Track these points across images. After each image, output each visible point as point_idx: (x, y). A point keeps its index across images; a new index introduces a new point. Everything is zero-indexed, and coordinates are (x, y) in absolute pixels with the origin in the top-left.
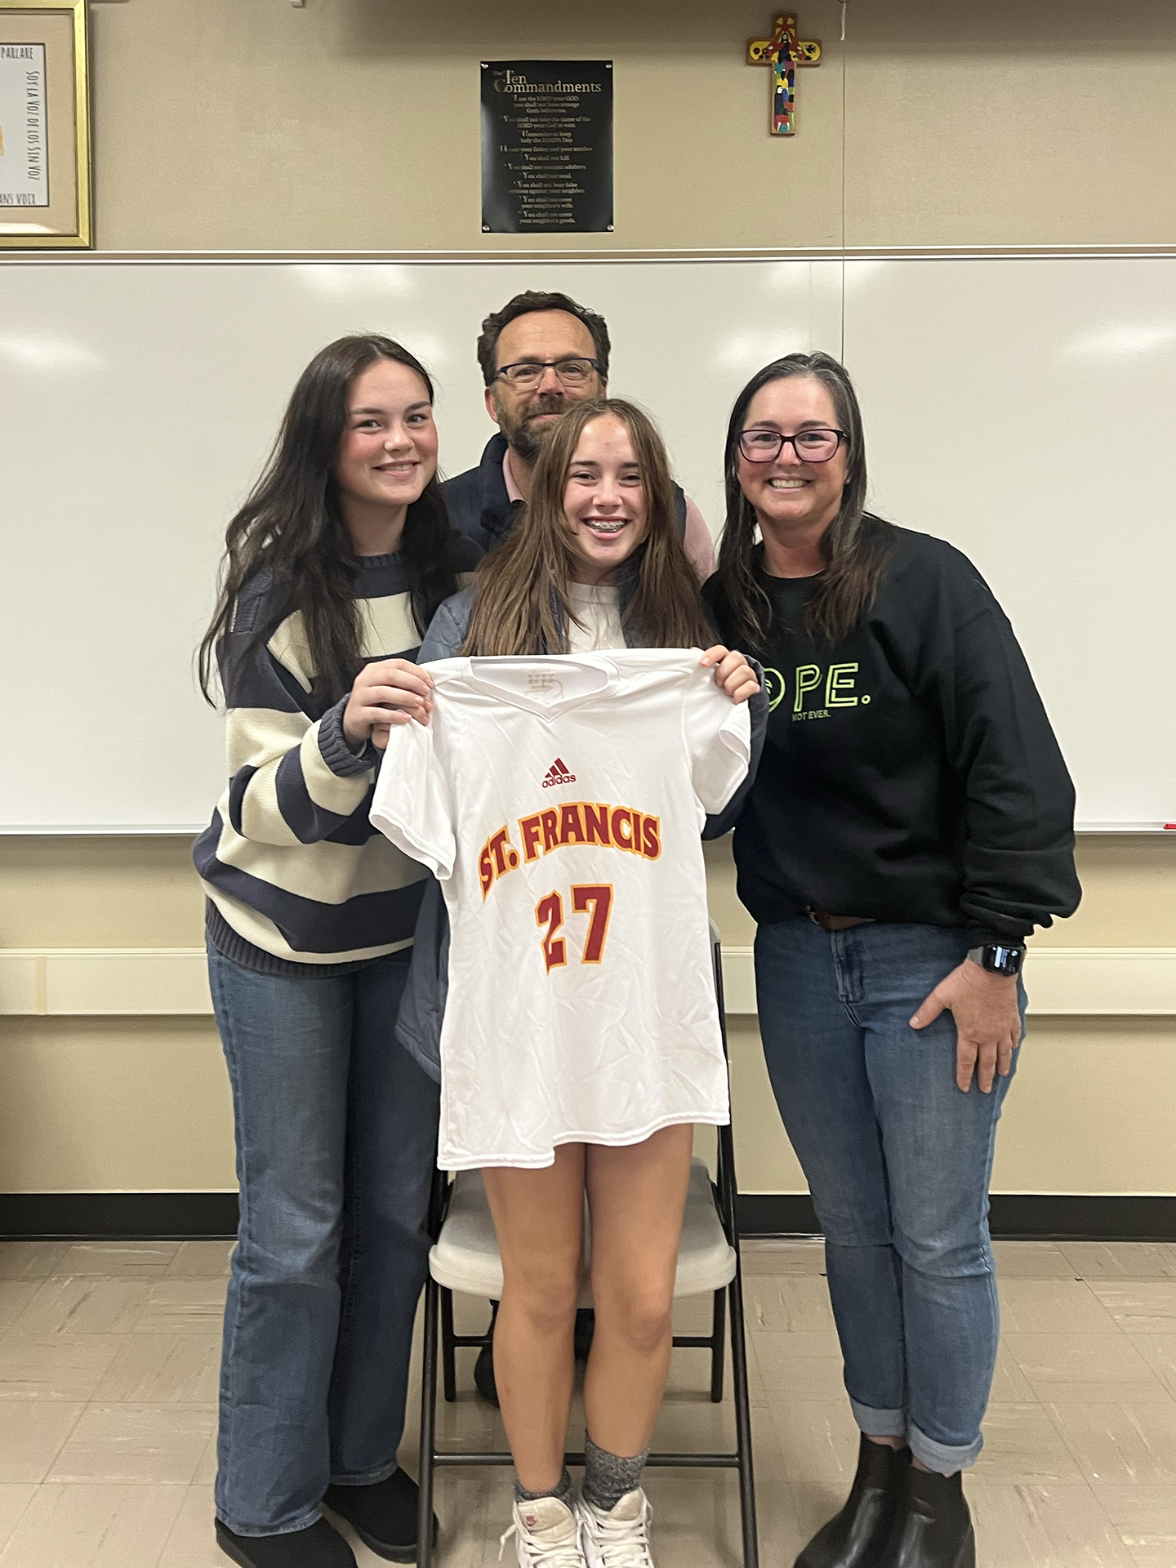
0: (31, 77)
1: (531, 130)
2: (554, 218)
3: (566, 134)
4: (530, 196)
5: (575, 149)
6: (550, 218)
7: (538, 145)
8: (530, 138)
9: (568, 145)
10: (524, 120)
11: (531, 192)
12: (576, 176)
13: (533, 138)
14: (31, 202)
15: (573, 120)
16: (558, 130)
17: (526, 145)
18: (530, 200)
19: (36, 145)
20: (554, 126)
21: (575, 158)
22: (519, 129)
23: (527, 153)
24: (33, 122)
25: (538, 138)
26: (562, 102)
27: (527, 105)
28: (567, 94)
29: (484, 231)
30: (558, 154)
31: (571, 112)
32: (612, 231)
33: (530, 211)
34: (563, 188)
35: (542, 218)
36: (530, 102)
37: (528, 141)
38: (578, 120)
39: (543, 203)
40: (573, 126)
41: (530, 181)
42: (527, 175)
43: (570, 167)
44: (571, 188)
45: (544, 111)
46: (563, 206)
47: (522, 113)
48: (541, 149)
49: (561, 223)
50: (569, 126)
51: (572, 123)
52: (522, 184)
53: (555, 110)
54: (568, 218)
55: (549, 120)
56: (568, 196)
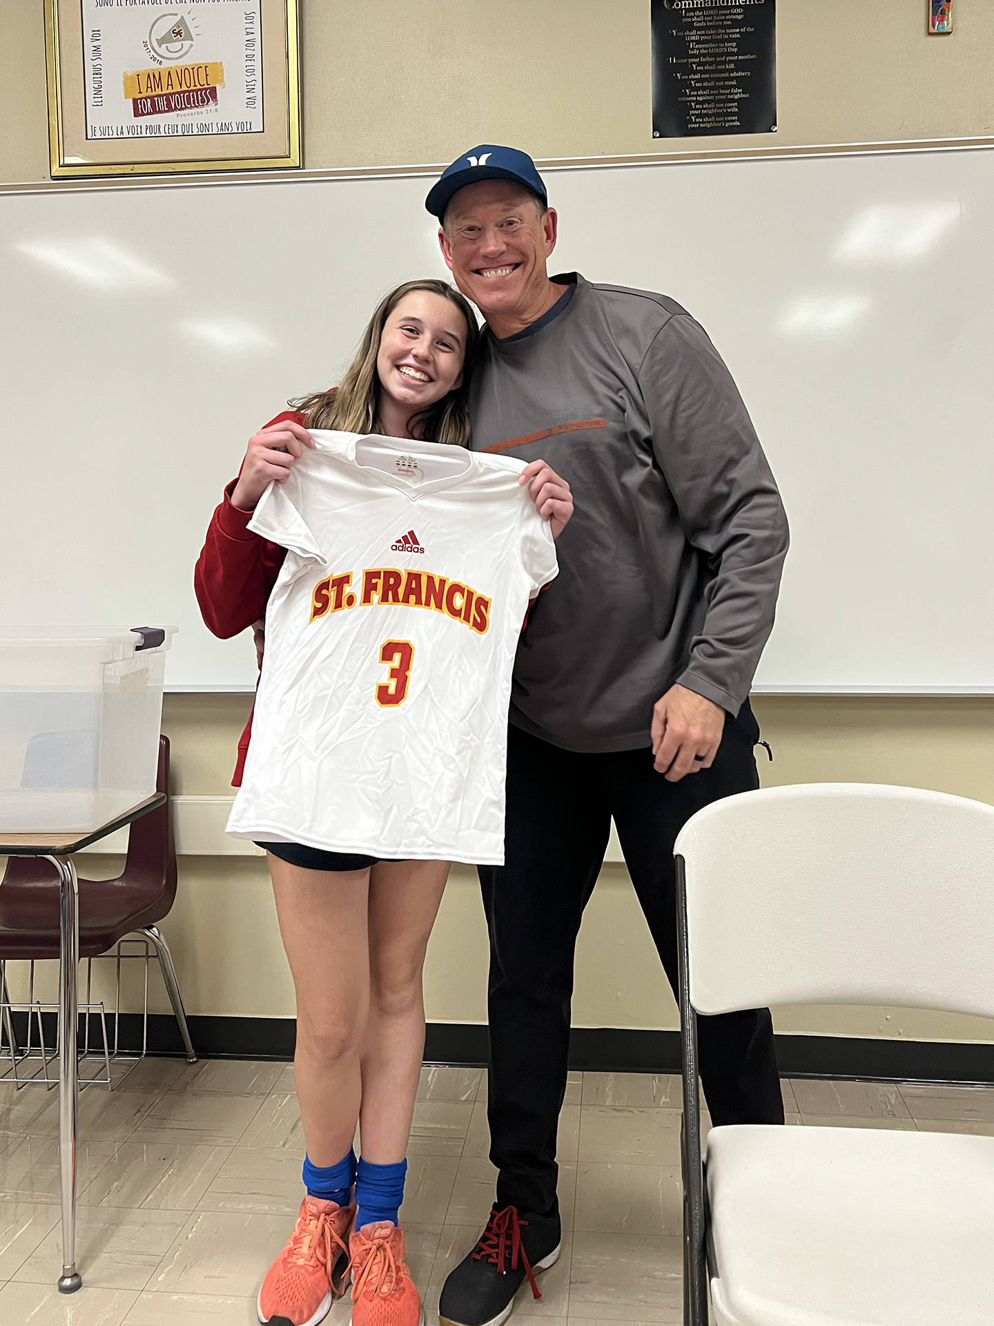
0: (249, 17)
1: (698, 42)
2: (719, 122)
3: (731, 44)
4: (698, 102)
5: (740, 58)
6: (716, 122)
7: (704, 55)
8: (697, 49)
9: (733, 54)
10: (692, 34)
11: (698, 98)
12: (741, 83)
13: (701, 49)
14: (248, 129)
15: (738, 30)
16: (723, 41)
17: (695, 56)
18: (698, 106)
19: (252, 78)
20: (720, 37)
21: (740, 66)
22: (689, 42)
23: (694, 63)
24: (250, 58)
25: (705, 49)
26: (728, 15)
27: (695, 19)
28: (732, 7)
29: (654, 137)
30: (724, 63)
31: (736, 23)
32: (776, 131)
33: (697, 116)
34: (728, 94)
35: (709, 122)
36: (699, 16)
37: (696, 52)
38: (743, 30)
39: (710, 108)
40: (738, 36)
41: (698, 89)
42: (695, 83)
43: (735, 74)
44: (736, 94)
45: (711, 24)
46: (729, 110)
47: (690, 26)
48: (708, 59)
49: (727, 125)
50: (734, 36)
51: (737, 33)
52: (690, 92)
53: (721, 23)
54: (734, 121)
55: (715, 32)
56: (733, 100)
